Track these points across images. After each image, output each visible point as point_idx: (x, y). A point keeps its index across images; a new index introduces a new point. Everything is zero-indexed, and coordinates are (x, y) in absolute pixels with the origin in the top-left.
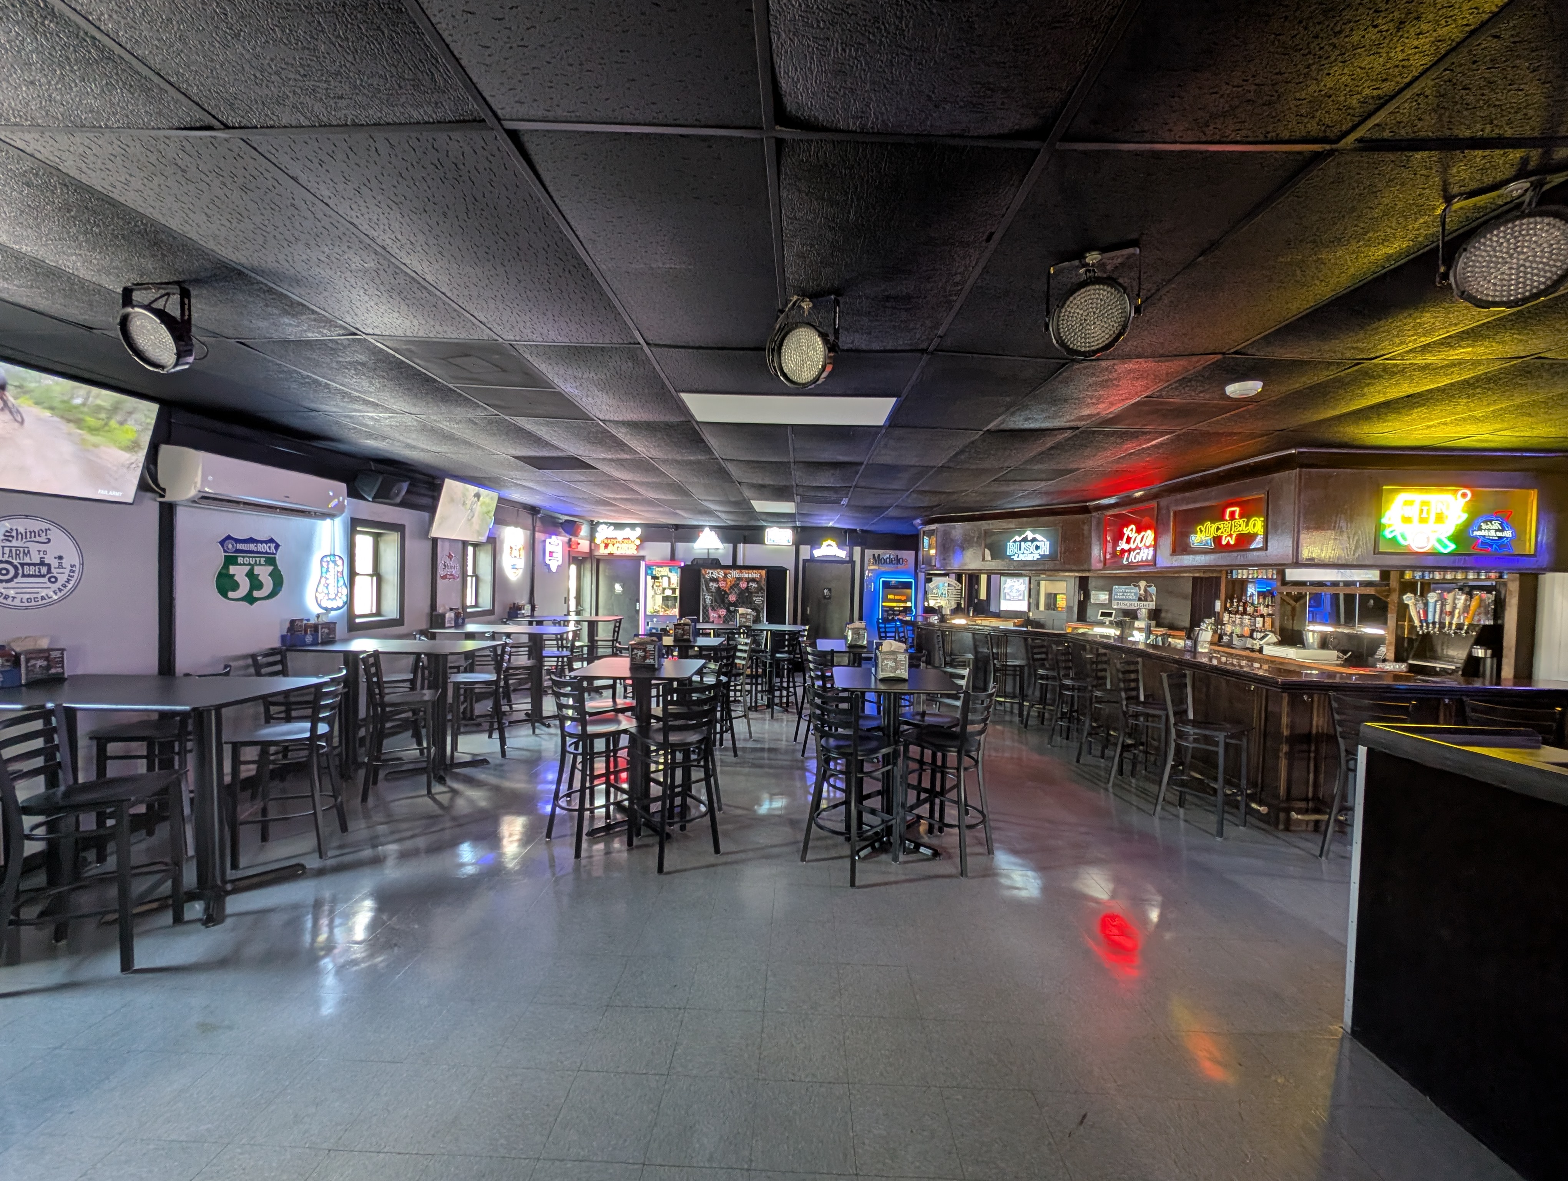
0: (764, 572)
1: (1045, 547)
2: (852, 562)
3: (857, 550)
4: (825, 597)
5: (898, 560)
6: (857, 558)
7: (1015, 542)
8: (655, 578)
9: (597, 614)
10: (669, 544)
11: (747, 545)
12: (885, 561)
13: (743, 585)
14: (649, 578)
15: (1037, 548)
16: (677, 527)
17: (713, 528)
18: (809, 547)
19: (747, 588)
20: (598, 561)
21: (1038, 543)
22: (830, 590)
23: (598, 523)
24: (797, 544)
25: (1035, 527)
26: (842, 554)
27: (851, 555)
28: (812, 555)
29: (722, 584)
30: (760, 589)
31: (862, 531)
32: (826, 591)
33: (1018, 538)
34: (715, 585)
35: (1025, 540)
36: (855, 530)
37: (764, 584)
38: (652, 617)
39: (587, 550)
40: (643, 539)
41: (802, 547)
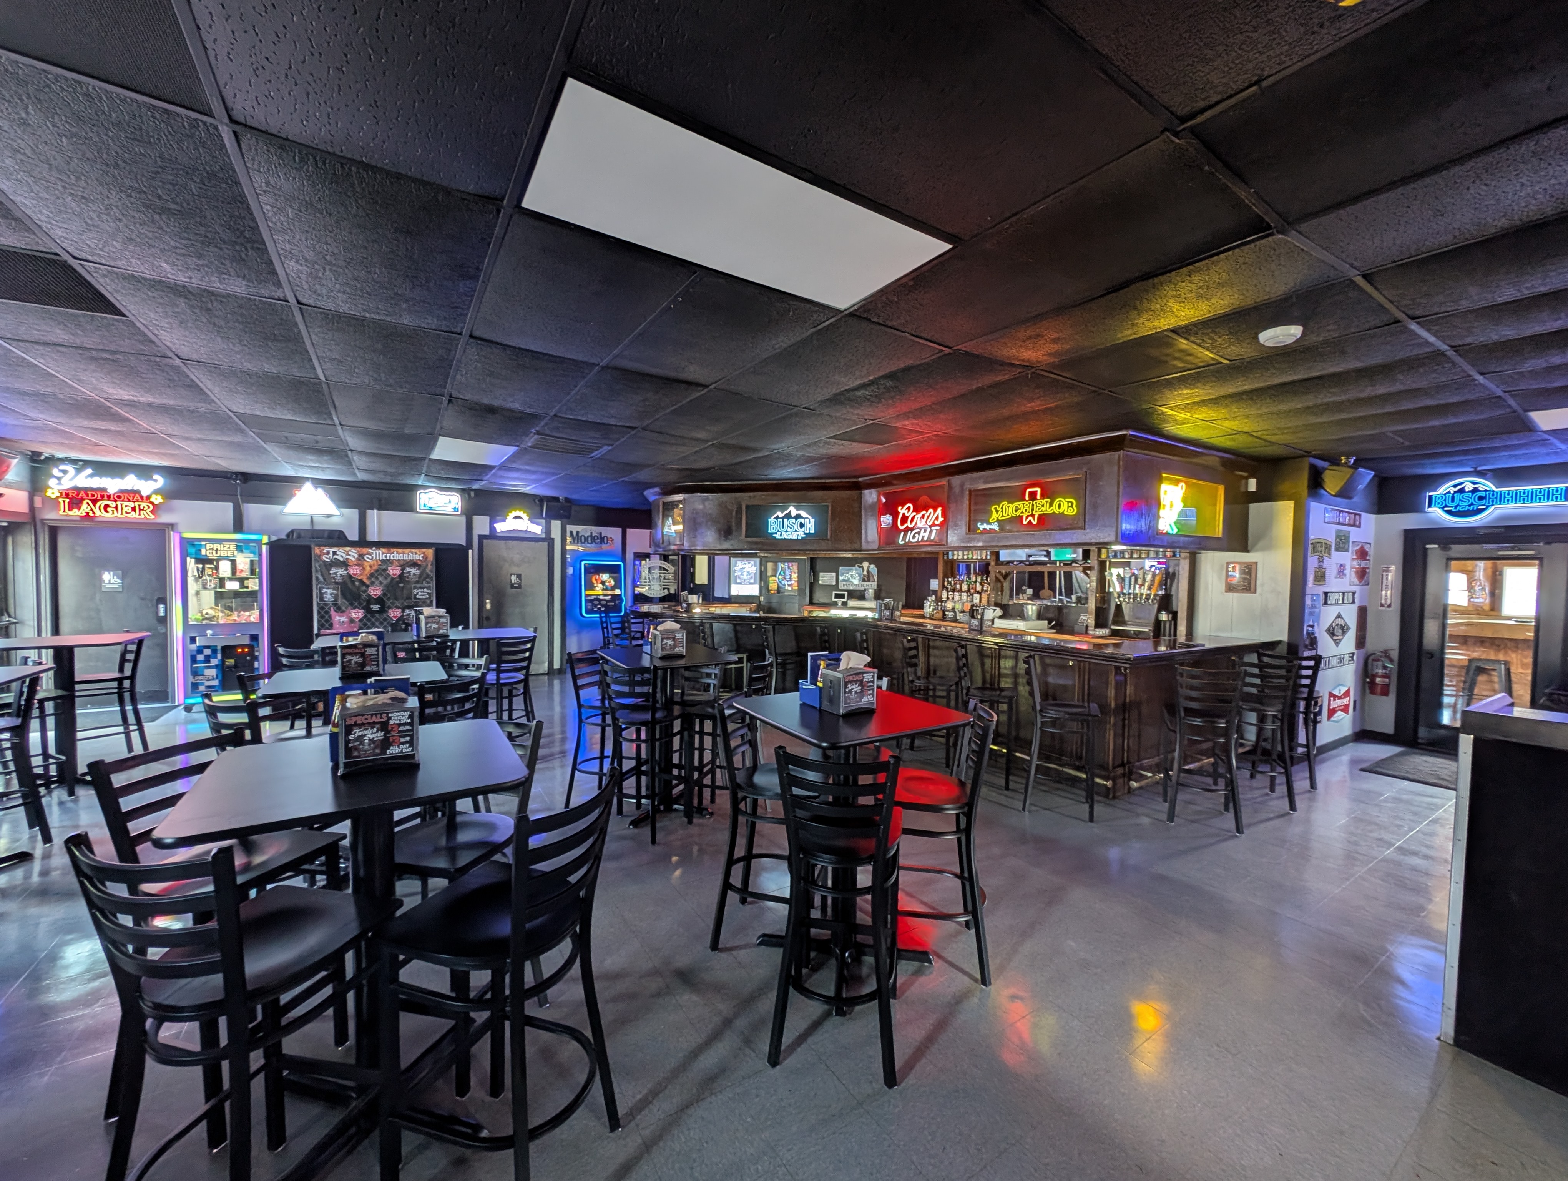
0: (430, 552)
1: (810, 525)
2: (550, 541)
3: (556, 525)
4: (512, 586)
5: (602, 539)
6: (556, 534)
7: (777, 518)
8: (203, 561)
9: (56, 631)
10: (230, 505)
11: (385, 513)
12: (586, 539)
13: (394, 571)
14: (191, 563)
15: (802, 525)
16: (246, 477)
17: (318, 483)
18: (488, 518)
19: (401, 576)
20: (54, 532)
21: (802, 520)
22: (519, 576)
23: (52, 460)
24: (469, 514)
25: (799, 502)
26: (537, 529)
27: (548, 530)
28: (493, 529)
29: (354, 571)
30: (423, 577)
31: (567, 500)
32: (513, 578)
33: (780, 514)
34: (341, 571)
35: (788, 516)
36: (556, 499)
37: (430, 569)
38: (201, 628)
39: (24, 508)
40: (170, 495)
41: (476, 518)
